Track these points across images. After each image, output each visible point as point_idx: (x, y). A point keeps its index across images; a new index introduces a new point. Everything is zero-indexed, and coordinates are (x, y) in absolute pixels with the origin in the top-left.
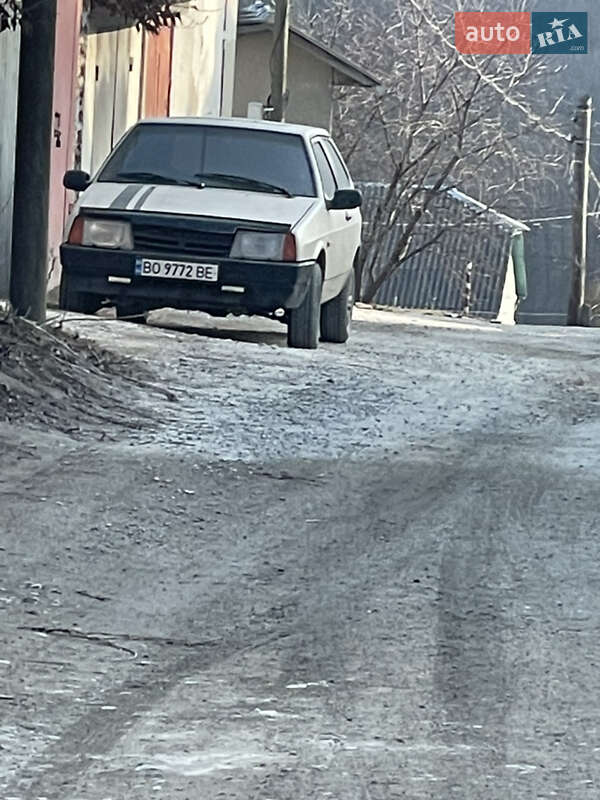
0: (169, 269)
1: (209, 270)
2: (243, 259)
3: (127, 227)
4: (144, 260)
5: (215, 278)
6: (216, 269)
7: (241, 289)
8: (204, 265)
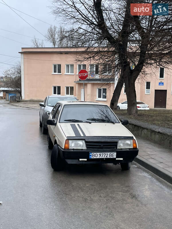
0: (100, 155)
1: (113, 154)
2: (122, 149)
3: (84, 141)
4: (92, 153)
5: (115, 157)
6: (115, 154)
7: (122, 159)
8: (112, 153)
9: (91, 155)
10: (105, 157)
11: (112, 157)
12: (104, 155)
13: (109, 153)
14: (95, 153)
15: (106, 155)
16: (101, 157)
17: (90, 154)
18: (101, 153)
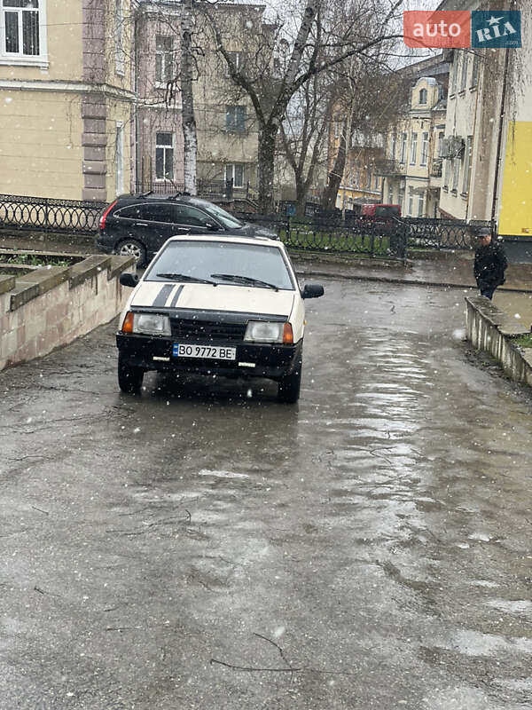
0: (199, 351)
1: (229, 352)
2: (254, 343)
3: (166, 318)
4: (180, 345)
5: (233, 358)
6: (234, 350)
7: (253, 365)
8: (226, 349)
9: (176, 350)
10: (210, 357)
11: (225, 358)
12: (207, 351)
13: (218, 348)
14: (186, 346)
15: (212, 352)
16: (199, 356)
17: (176, 347)
18: (200, 347)
